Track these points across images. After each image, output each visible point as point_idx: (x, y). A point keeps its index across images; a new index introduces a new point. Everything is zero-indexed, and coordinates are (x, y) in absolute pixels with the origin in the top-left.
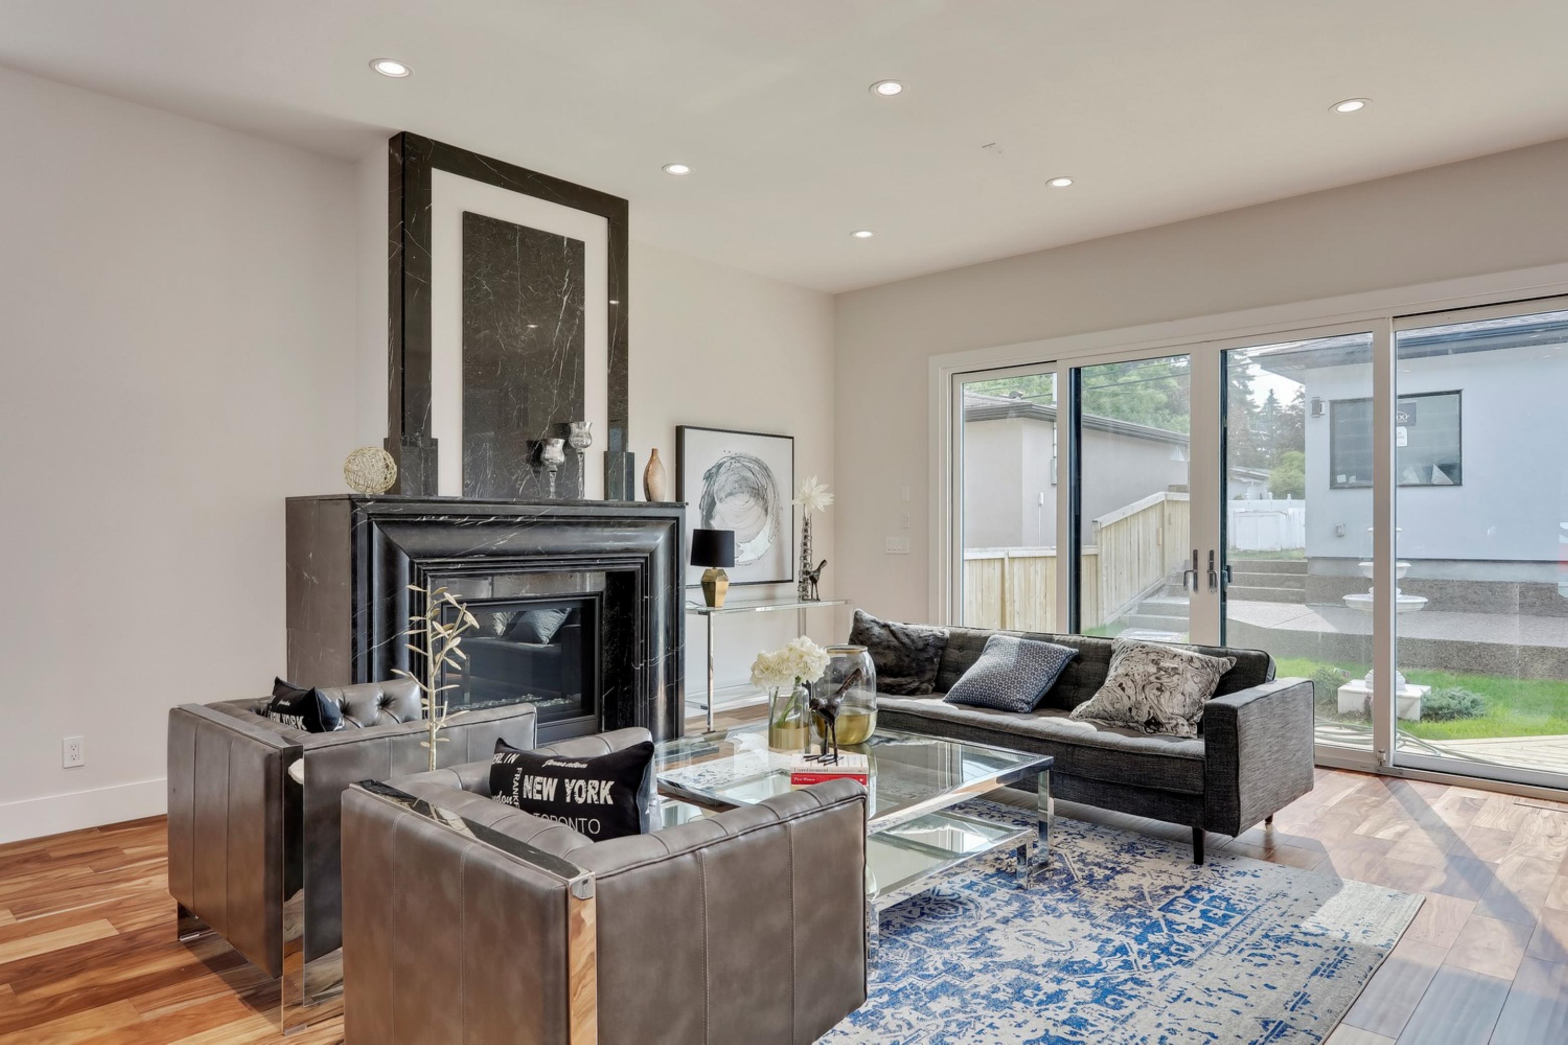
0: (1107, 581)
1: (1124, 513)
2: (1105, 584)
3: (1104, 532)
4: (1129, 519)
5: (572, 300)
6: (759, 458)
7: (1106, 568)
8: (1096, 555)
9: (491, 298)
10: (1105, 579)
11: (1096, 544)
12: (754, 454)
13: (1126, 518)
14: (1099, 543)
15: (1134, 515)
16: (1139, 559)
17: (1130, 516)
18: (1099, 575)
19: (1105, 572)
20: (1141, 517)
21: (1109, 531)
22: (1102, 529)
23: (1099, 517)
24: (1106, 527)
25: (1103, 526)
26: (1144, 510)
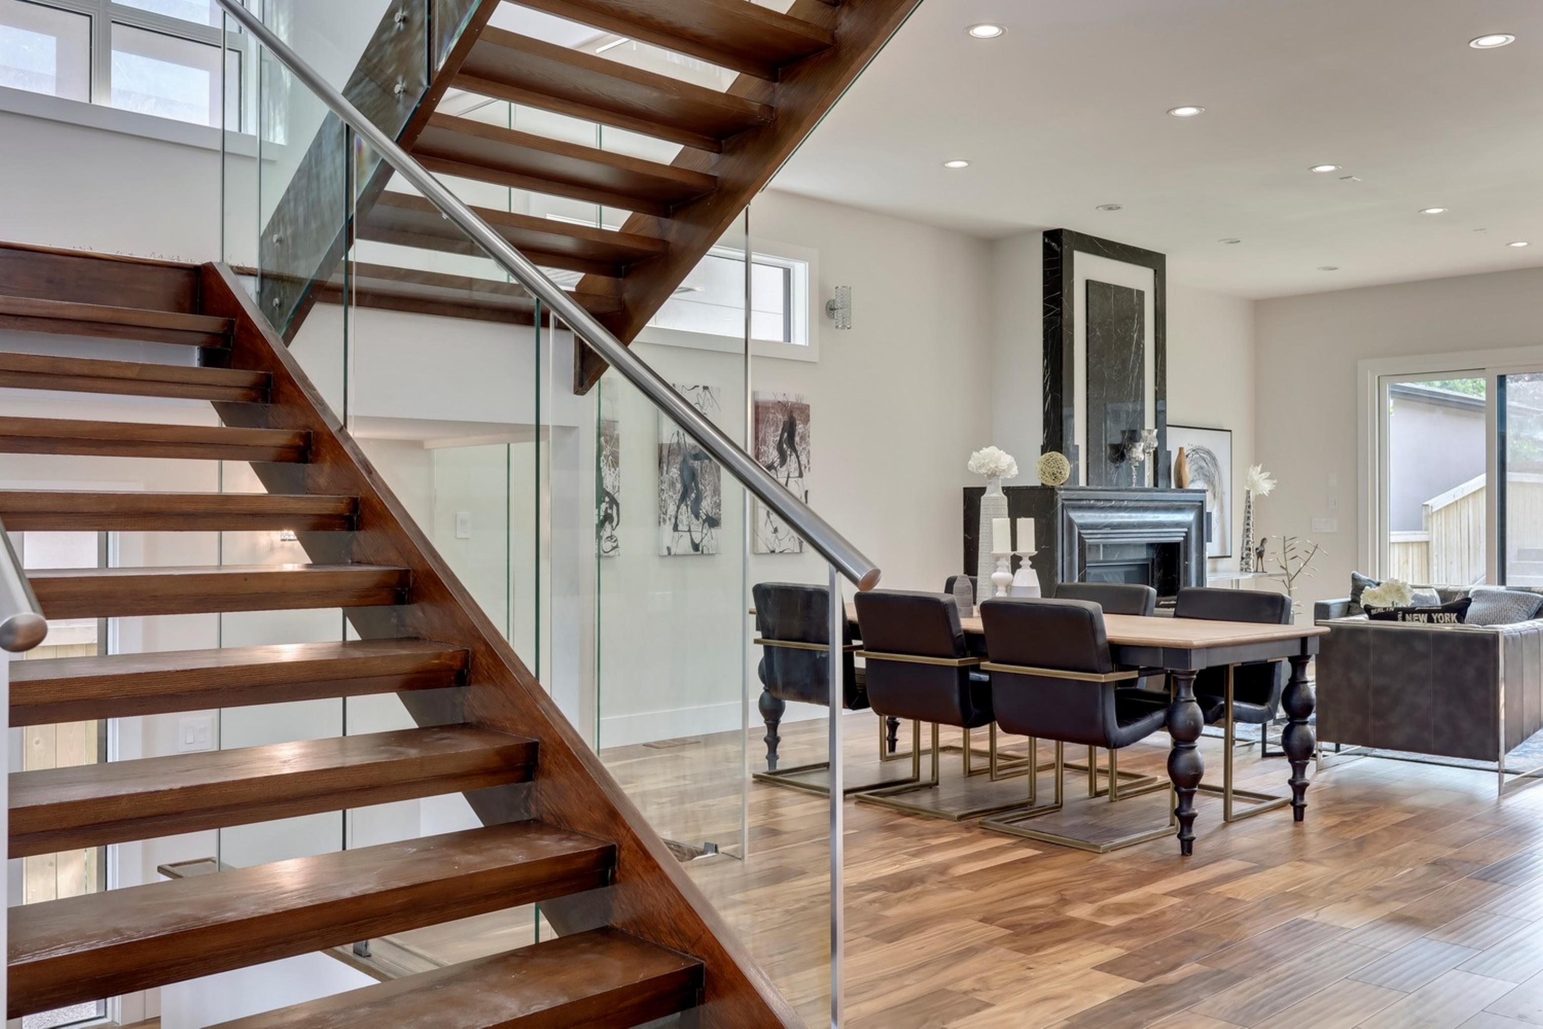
0: (1438, 571)
1: (1454, 496)
2: (1435, 574)
3: (1435, 517)
4: (1459, 503)
5: (1138, 336)
6: (1210, 449)
7: (1437, 556)
8: (1427, 543)
9: (1101, 341)
10: (1435, 568)
11: (1427, 529)
12: (1207, 446)
13: (1456, 502)
14: (1430, 529)
15: (1463, 498)
16: (1469, 547)
17: (1460, 499)
18: (1431, 562)
19: (1435, 561)
20: (1471, 501)
21: (1439, 516)
22: (1432, 513)
23: (1430, 499)
24: (1437, 511)
25: (1434, 510)
26: (1474, 493)
